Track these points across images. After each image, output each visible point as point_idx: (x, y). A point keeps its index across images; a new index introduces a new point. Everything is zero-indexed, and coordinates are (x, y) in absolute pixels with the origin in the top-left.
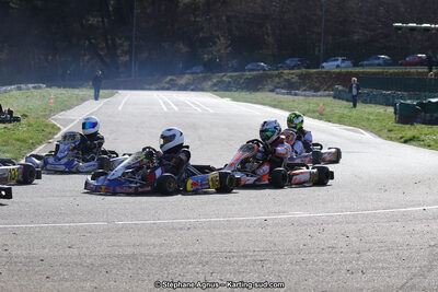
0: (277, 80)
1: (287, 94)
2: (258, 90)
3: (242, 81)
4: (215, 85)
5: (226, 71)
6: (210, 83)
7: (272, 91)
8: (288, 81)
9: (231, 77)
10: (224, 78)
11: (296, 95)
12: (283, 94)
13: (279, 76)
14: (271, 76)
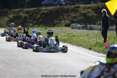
0: (73, 15)
1: (83, 28)
2: (54, 25)
3: (39, 16)
4: (12, 20)
5: (22, 6)
6: (6, 19)
7: (68, 25)
8: (84, 15)
9: (27, 12)
10: (21, 14)
11: (91, 29)
12: (79, 28)
13: (75, 10)
14: (67, 11)
